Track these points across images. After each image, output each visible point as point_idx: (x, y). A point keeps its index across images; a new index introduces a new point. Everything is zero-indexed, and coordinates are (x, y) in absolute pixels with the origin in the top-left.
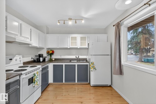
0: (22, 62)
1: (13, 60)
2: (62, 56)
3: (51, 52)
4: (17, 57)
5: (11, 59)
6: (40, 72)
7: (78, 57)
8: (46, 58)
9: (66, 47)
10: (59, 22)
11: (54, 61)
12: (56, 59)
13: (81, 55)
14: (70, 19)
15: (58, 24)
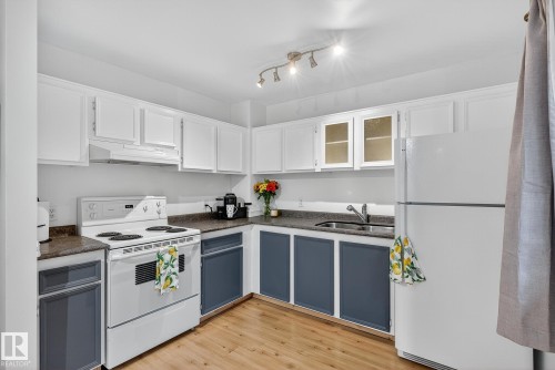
0: (165, 215)
1: (134, 209)
2: (304, 203)
3: (264, 187)
4: (150, 202)
5: (132, 206)
6: (195, 249)
7: (360, 211)
8: (249, 207)
9: (308, 167)
10: (262, 81)
11: (273, 221)
12: (285, 211)
13: (378, 202)
14: (295, 56)
15: (259, 85)
